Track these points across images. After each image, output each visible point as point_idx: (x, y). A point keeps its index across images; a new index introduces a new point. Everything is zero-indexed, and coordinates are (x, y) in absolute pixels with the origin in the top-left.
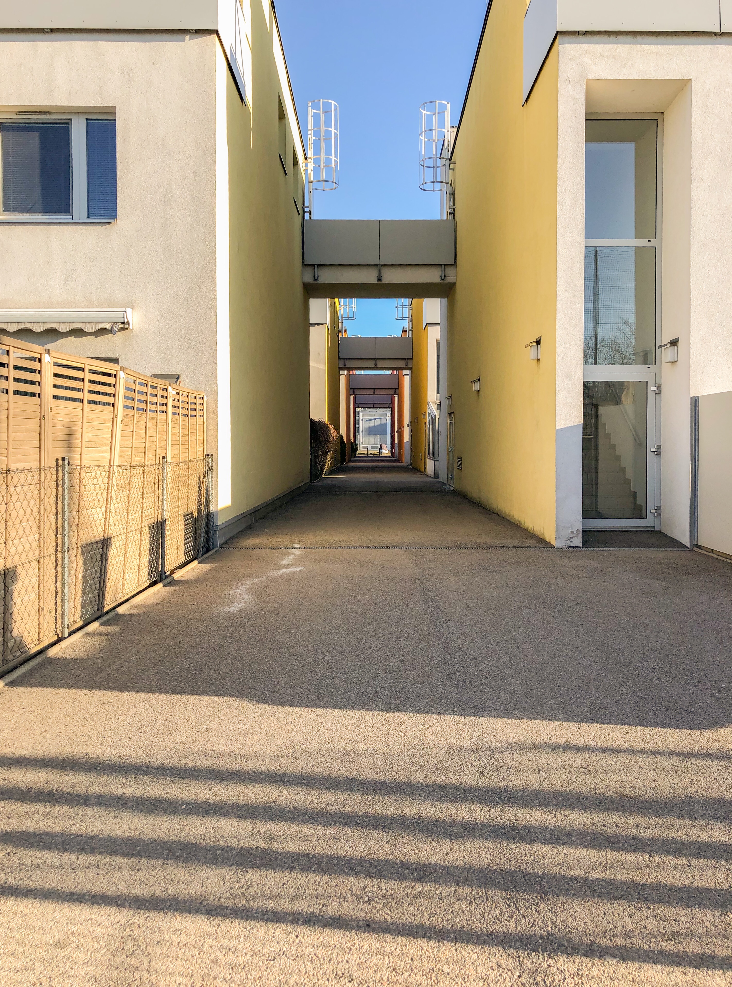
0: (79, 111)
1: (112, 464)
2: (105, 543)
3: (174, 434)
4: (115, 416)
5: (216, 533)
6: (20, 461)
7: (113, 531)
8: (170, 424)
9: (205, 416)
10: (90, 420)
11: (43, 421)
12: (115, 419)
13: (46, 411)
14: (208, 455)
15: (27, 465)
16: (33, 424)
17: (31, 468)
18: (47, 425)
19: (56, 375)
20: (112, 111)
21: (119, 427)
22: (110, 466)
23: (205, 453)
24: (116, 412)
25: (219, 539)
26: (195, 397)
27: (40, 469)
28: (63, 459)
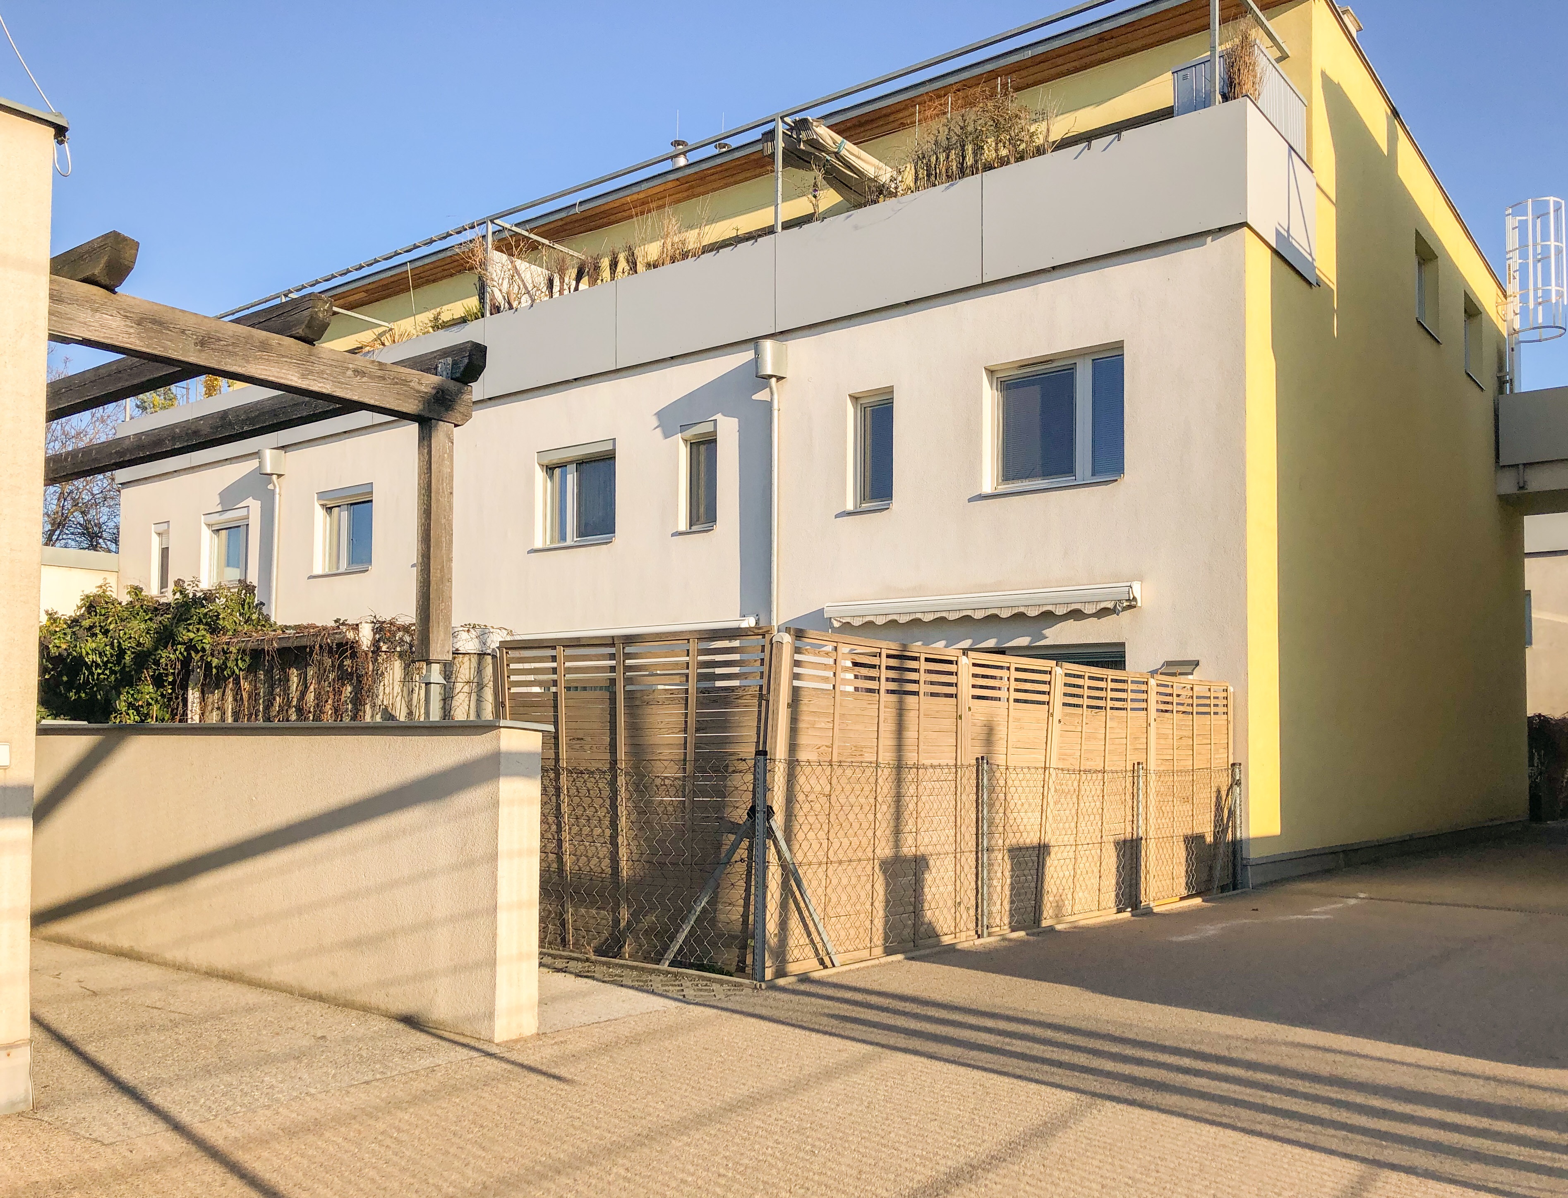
0: (1082, 353)
1: (1047, 766)
2: (1042, 850)
3: (1160, 736)
4: (1050, 714)
5: (1247, 870)
6: (934, 758)
7: (1050, 838)
8: (1153, 723)
9: (1231, 713)
10: (1018, 720)
11: (959, 721)
12: (1051, 718)
13: (964, 712)
14: (1233, 765)
15: (943, 762)
16: (949, 724)
17: (947, 765)
18: (964, 724)
19: (975, 676)
20: (1119, 346)
21: (1056, 728)
22: (1045, 768)
23: (1231, 762)
24: (1051, 711)
25: (1251, 877)
26: (1210, 690)
27: (956, 765)
28: (983, 758)
